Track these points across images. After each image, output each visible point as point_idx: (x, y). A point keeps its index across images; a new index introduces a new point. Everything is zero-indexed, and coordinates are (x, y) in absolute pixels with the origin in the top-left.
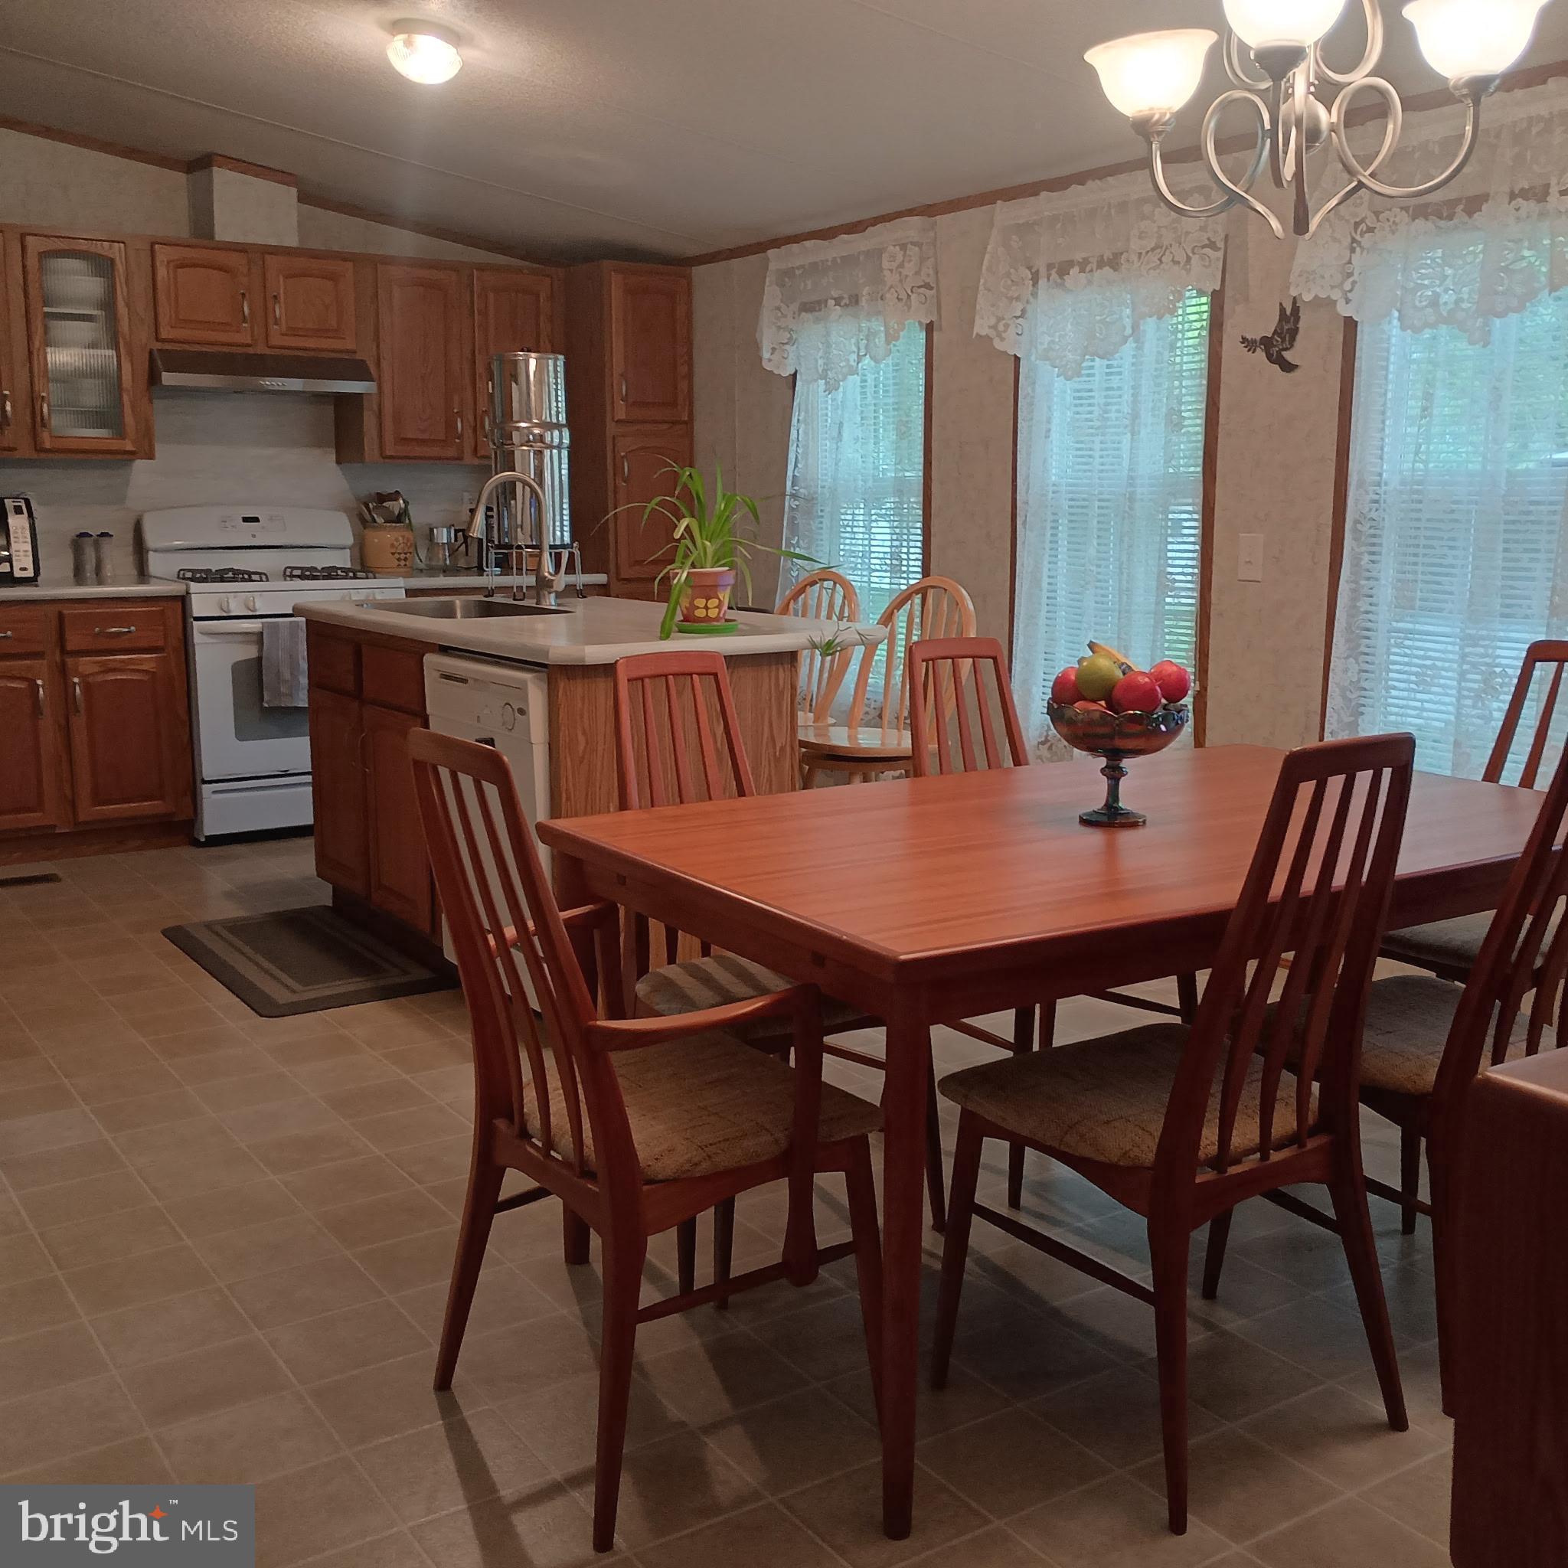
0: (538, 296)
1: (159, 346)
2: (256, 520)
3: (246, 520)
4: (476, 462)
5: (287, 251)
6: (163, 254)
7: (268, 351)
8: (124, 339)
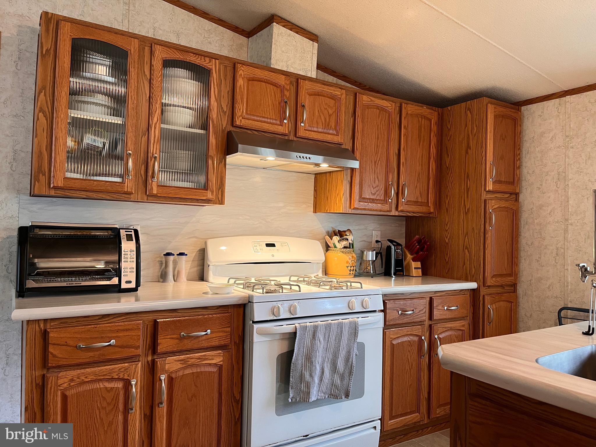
0: (430, 121)
1: (233, 129)
2: (273, 245)
3: (268, 245)
4: (397, 214)
5: (310, 79)
6: (242, 71)
7: (295, 139)
8: (213, 122)
